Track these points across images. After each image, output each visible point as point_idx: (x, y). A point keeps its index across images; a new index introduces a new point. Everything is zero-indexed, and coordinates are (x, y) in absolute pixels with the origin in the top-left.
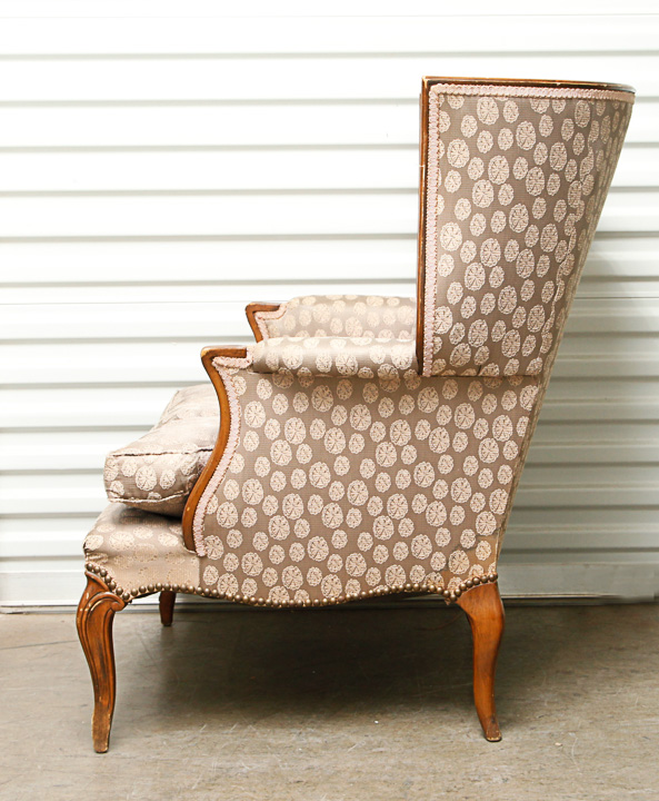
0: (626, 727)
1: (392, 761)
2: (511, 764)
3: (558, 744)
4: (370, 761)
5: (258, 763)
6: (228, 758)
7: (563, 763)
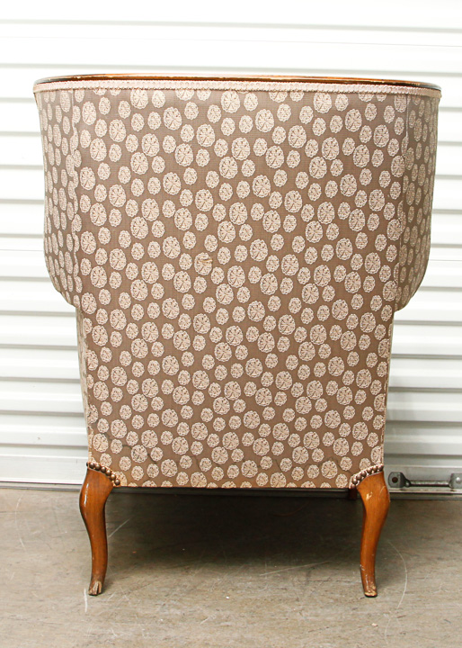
0: (431, 610)
1: (236, 635)
2: (334, 642)
3: (374, 624)
4: (218, 633)
5: (125, 631)
6: (101, 625)
7: (377, 643)
